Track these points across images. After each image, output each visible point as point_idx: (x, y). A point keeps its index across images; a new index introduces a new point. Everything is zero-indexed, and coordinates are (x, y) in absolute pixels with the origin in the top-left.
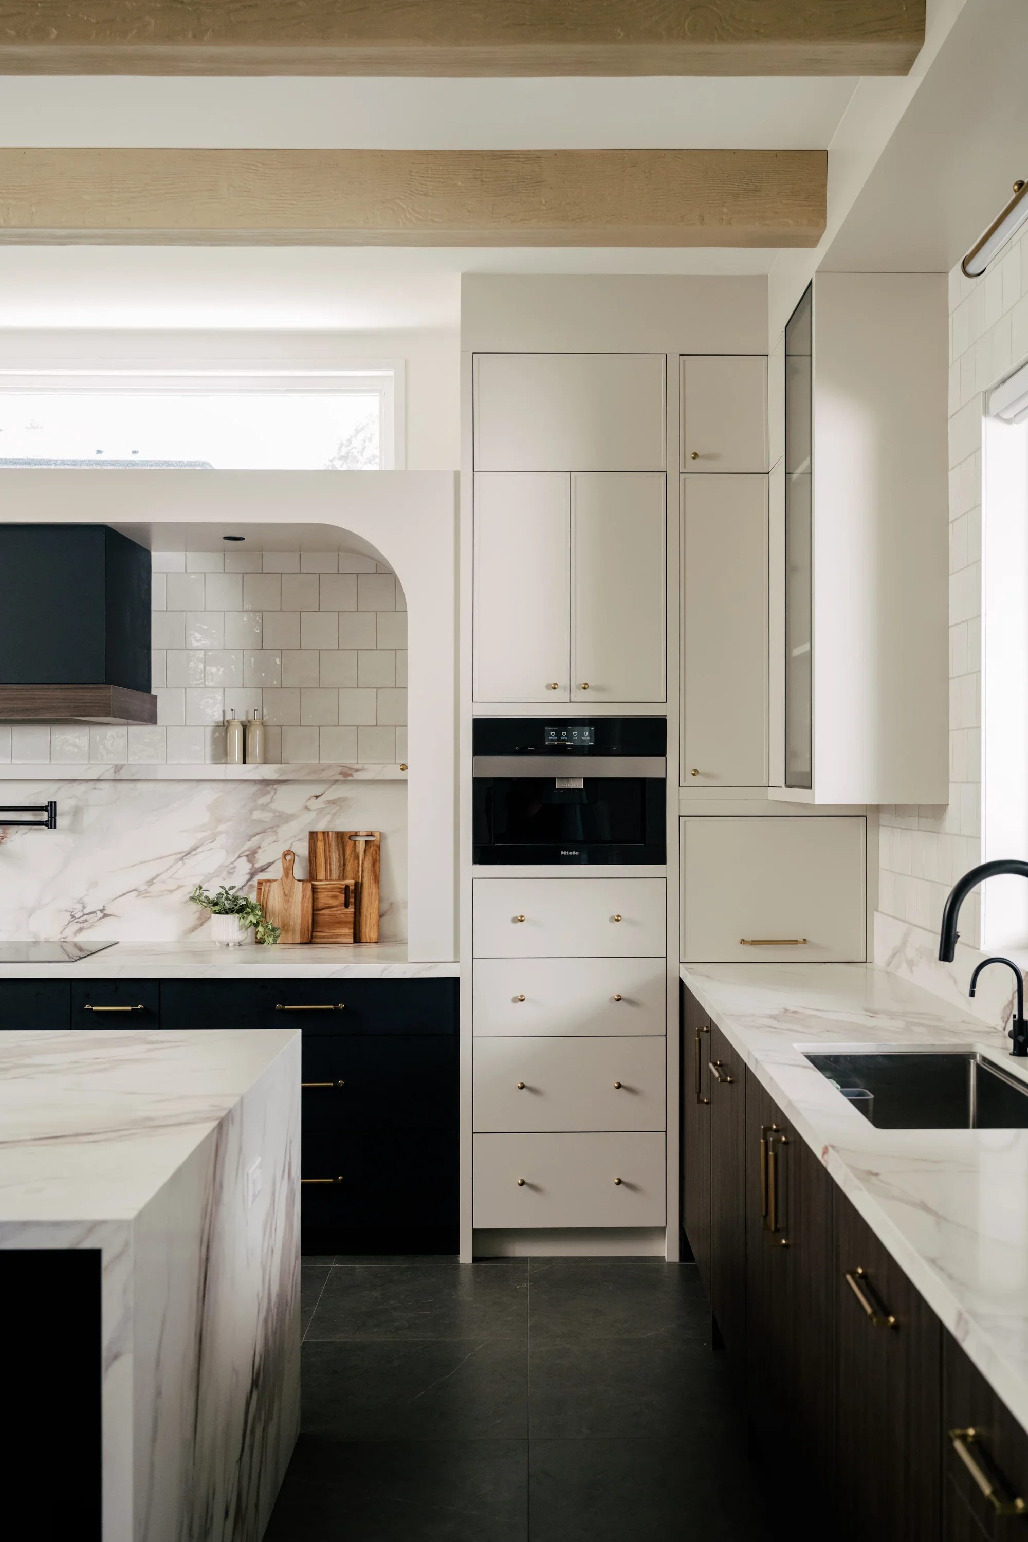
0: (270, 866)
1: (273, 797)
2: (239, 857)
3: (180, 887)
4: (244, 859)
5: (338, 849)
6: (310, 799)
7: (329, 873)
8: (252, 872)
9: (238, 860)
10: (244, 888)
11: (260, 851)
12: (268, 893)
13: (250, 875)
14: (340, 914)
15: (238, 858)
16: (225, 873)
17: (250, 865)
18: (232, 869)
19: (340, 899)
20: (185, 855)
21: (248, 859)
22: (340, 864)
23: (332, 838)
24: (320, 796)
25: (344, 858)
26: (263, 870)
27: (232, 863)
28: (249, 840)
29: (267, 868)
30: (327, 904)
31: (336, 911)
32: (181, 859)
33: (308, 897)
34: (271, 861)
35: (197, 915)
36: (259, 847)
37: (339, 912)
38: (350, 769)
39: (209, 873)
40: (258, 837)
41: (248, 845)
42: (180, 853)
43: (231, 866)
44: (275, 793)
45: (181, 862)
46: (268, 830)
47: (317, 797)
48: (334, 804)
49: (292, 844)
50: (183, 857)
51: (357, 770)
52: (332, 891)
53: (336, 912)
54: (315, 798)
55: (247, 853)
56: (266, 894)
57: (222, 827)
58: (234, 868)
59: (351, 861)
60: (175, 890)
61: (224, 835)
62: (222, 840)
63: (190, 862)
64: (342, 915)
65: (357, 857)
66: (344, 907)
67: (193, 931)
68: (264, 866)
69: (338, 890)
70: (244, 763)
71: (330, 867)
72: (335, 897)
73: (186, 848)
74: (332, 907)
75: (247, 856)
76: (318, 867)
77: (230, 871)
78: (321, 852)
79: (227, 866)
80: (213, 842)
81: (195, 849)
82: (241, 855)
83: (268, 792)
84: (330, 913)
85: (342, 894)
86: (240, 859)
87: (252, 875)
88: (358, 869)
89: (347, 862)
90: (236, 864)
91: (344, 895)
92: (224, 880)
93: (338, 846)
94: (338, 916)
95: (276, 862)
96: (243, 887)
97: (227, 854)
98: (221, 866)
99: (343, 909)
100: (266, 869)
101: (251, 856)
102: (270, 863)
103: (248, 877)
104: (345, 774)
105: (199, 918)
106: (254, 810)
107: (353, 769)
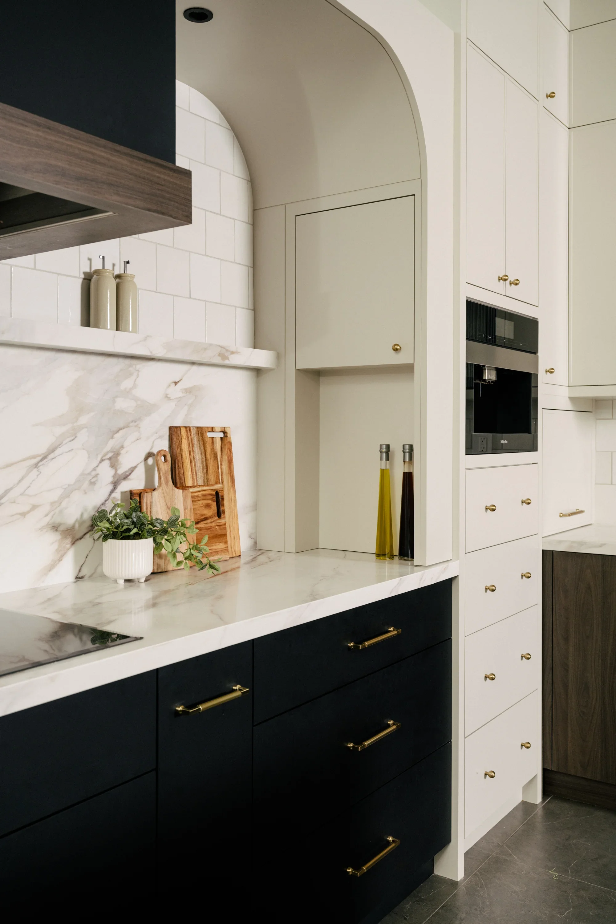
0: (132, 471)
1: (136, 380)
2: (102, 460)
3: (34, 507)
4: (107, 463)
5: (200, 448)
6: (170, 386)
7: (195, 477)
8: (116, 479)
9: (101, 465)
10: (107, 502)
11: (123, 452)
12: (151, 506)
13: (113, 485)
14: (215, 526)
15: (100, 462)
16: (86, 484)
17: (112, 472)
18: (93, 478)
19: (213, 508)
20: (41, 460)
21: (111, 463)
22: (203, 465)
23: (194, 432)
24: (178, 382)
25: (206, 458)
26: (126, 477)
27: (94, 469)
28: (112, 438)
29: (130, 474)
30: (202, 515)
31: (211, 522)
32: (36, 466)
33: (189, 508)
34: (134, 465)
35: (56, 546)
36: (122, 447)
37: (214, 524)
38: (227, 350)
39: (69, 485)
40: (121, 432)
41: (111, 444)
42: (34, 457)
43: (94, 473)
44: (138, 376)
45: (36, 470)
46: (131, 424)
47: (176, 383)
48: (190, 392)
49: (153, 442)
50: (38, 463)
51: (233, 353)
52: (204, 499)
53: (211, 525)
54: (174, 384)
55: (110, 455)
56: (149, 508)
57: (83, 420)
58: (97, 475)
59: (212, 461)
60: (28, 512)
61: (85, 430)
62: (83, 436)
63: (48, 468)
64: (217, 527)
65: (216, 457)
66: (217, 518)
67: (50, 571)
68: (126, 472)
69: (211, 497)
70: (117, 329)
71: (196, 470)
72: (208, 506)
73: (43, 450)
74: (206, 519)
75: (110, 459)
76: (185, 470)
77: (92, 481)
78: (186, 451)
79: (89, 474)
80: (73, 440)
81: (53, 451)
82: (104, 458)
83: (131, 374)
84: (207, 526)
85: (214, 501)
86: (103, 463)
87: (115, 484)
88: (218, 471)
89: (209, 462)
90: (99, 470)
91: (215, 503)
92: (86, 493)
93: (200, 444)
94: (213, 529)
95: (138, 466)
96: (105, 501)
97: (89, 457)
98: (82, 474)
99: (217, 520)
100: (128, 475)
101: (114, 461)
102: (132, 467)
103: (110, 487)
104: (224, 357)
105: (58, 551)
106: (116, 397)
107: (230, 351)
